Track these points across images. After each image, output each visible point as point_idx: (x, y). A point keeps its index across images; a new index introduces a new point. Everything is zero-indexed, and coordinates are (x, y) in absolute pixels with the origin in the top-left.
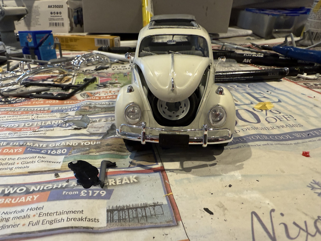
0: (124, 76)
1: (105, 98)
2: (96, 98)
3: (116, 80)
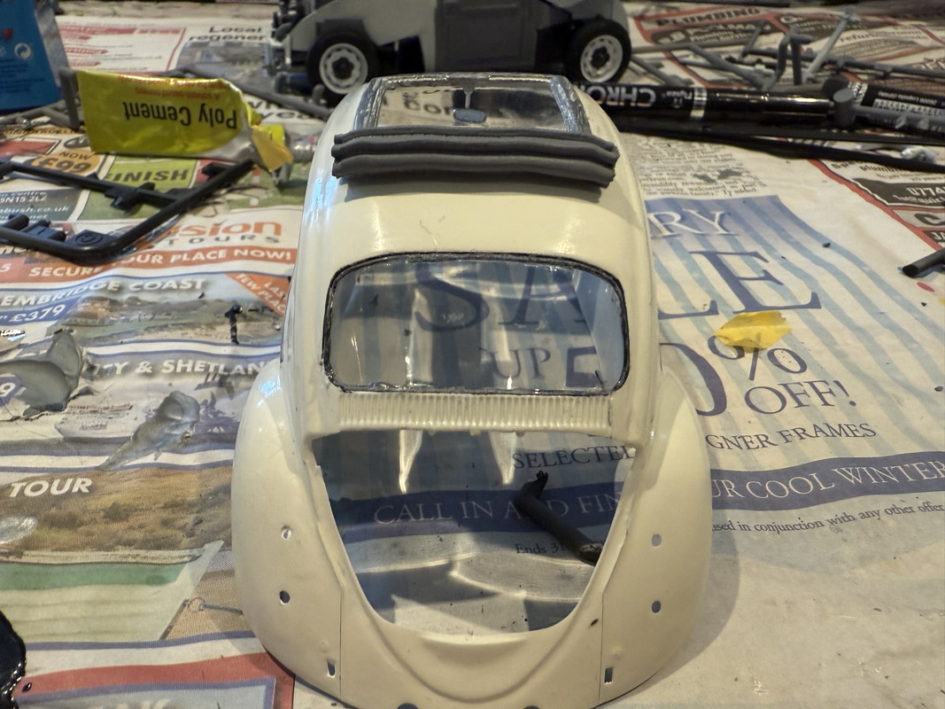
1: (185, 258)
2: (155, 260)
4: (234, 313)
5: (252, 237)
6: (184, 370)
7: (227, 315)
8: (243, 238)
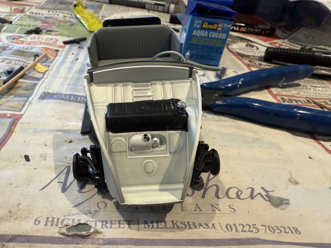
0: (70, 25)
1: (28, 43)
2: (19, 42)
3: (56, 28)
4: (37, 55)
5: (48, 41)
6: (17, 64)
7: (34, 56)
8: (46, 41)
